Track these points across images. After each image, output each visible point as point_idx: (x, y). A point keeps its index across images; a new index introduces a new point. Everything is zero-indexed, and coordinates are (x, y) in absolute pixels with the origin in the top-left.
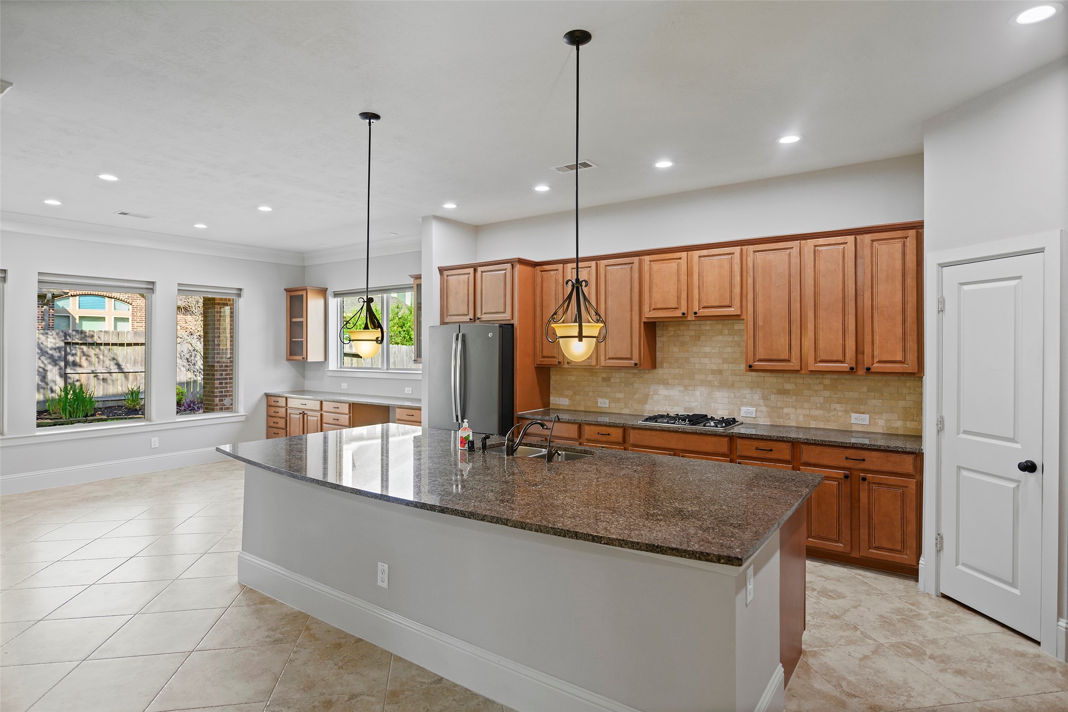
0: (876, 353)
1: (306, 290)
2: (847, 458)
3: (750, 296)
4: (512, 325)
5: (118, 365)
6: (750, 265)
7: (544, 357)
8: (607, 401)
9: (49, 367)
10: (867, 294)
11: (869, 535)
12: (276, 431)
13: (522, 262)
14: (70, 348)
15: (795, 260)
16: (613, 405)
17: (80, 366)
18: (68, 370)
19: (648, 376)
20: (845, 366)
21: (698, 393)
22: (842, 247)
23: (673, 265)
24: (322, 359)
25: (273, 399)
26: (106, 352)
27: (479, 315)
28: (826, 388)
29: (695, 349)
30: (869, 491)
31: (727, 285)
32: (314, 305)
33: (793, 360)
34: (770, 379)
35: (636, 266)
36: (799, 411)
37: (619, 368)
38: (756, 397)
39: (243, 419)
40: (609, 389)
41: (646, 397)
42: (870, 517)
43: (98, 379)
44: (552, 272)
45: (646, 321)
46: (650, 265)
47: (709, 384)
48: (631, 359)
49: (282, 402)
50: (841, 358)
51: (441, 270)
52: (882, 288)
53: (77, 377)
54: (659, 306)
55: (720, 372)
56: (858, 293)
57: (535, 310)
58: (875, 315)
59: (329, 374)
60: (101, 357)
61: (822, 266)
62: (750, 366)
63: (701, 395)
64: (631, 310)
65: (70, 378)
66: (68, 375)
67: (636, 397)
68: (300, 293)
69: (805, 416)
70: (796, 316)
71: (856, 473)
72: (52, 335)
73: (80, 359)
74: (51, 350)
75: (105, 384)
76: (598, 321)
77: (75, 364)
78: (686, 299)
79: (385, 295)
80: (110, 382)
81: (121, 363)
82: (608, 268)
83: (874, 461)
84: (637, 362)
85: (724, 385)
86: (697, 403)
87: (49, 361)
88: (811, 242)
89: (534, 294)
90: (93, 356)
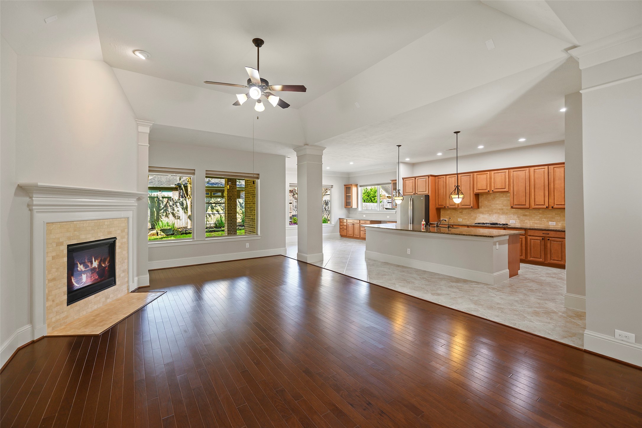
0: (555, 202)
1: (352, 185)
2: (543, 234)
3: (512, 185)
4: (429, 195)
6: (512, 175)
7: (439, 205)
8: (461, 219)
10: (552, 184)
11: (551, 256)
12: (343, 230)
13: (432, 176)
15: (527, 174)
16: (463, 220)
19: (476, 211)
20: (545, 207)
21: (494, 216)
22: (544, 169)
23: (485, 176)
24: (356, 207)
25: (342, 220)
27: (416, 192)
28: (540, 214)
29: (493, 202)
30: (551, 243)
31: (504, 182)
32: (354, 189)
33: (527, 205)
34: (520, 211)
35: (472, 176)
36: (531, 221)
37: (466, 208)
38: (515, 217)
39: (334, 226)
40: (462, 215)
41: (476, 218)
42: (551, 251)
44: (442, 179)
45: (475, 193)
46: (477, 176)
47: (499, 213)
48: (470, 205)
49: (345, 221)
50: (543, 204)
51: (403, 179)
52: (557, 182)
54: (480, 189)
55: (502, 209)
56: (549, 184)
57: (436, 191)
58: (555, 191)
59: (359, 212)
61: (536, 176)
62: (512, 207)
63: (495, 217)
64: (470, 190)
67: (472, 218)
68: (350, 186)
69: (533, 223)
70: (528, 191)
71: (546, 238)
76: (462, 194)
78: (489, 186)
79: (379, 186)
82: (462, 177)
83: (552, 234)
84: (472, 206)
85: (503, 213)
86: (494, 219)
88: (533, 168)
89: (435, 185)
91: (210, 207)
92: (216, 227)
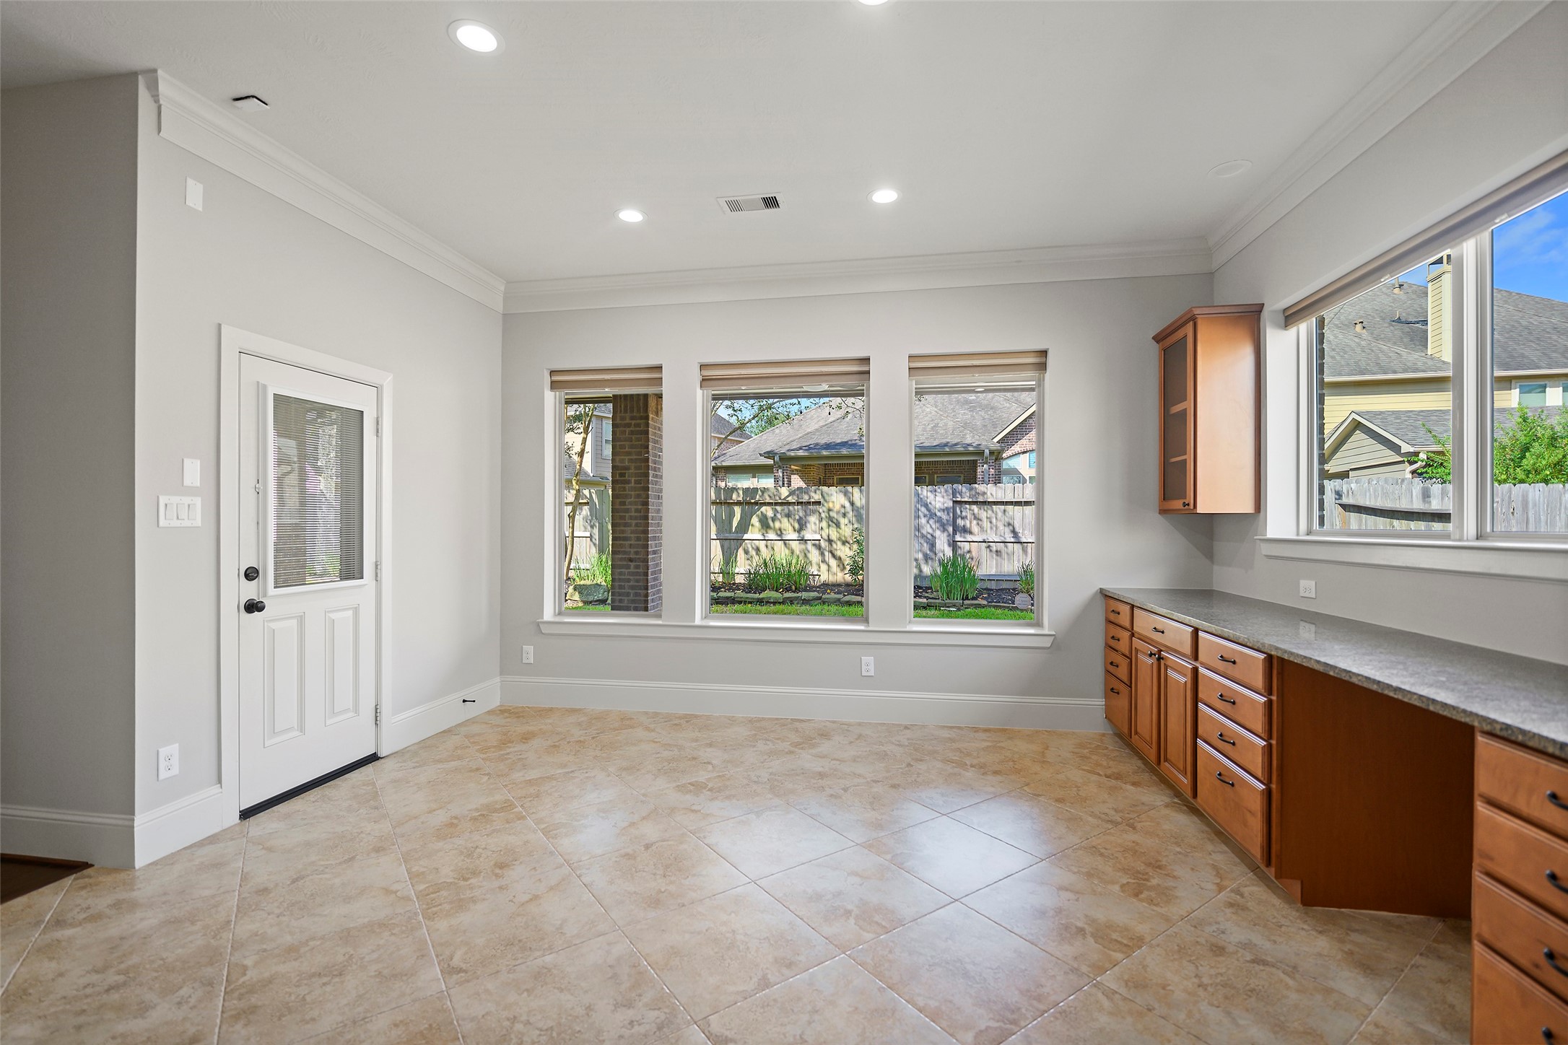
5: (1014, 532)
9: (938, 533)
12: (1116, 684)
14: (960, 508)
17: (971, 533)
18: (958, 538)
24: (1247, 507)
26: (1000, 514)
39: (1049, 642)
43: (991, 551)
53: (967, 546)
59: (1266, 549)
60: (994, 521)
65: (960, 548)
66: (958, 543)
72: (941, 492)
73: (971, 523)
74: (939, 511)
75: (998, 558)
77: (965, 530)
80: (1005, 556)
81: (1017, 530)
87: (937, 525)
90: (985, 519)
91: (755, 520)
92: (749, 588)
